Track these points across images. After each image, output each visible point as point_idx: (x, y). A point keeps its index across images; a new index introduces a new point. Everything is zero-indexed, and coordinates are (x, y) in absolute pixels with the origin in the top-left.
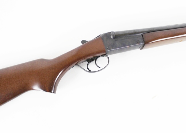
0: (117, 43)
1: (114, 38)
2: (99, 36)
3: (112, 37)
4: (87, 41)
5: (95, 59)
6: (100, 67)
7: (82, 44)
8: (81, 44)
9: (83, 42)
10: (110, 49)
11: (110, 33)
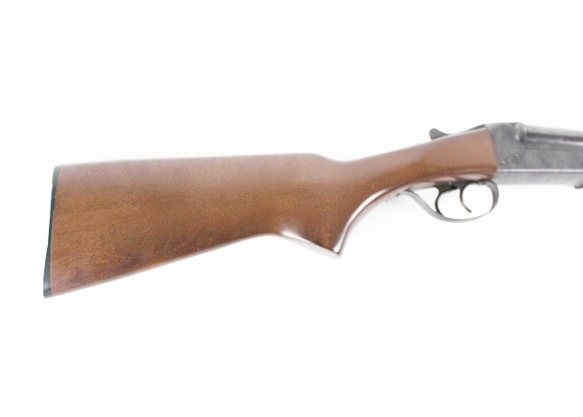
0: (530, 155)
1: (522, 140)
2: (483, 126)
3: (517, 137)
4: (443, 134)
5: (461, 185)
6: (470, 211)
7: (432, 138)
8: (427, 139)
9: (435, 134)
10: (509, 168)
11: (514, 124)
